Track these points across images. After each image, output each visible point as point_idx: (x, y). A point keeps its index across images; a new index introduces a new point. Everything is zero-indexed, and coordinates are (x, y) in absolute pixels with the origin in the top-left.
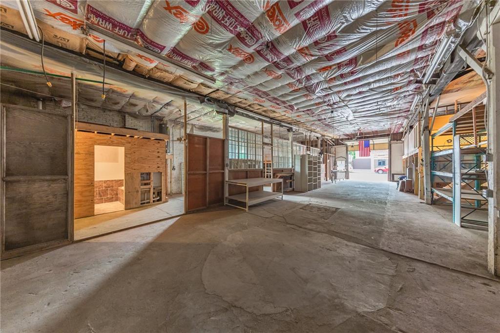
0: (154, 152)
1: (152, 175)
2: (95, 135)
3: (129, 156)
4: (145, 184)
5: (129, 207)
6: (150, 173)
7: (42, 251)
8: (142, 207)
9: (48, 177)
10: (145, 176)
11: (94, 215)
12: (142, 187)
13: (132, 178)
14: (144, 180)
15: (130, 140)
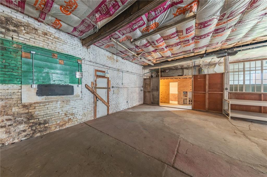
0: (189, 83)
1: (188, 92)
2: (170, 80)
3: (179, 85)
4: (185, 96)
5: (179, 103)
6: (187, 92)
7: (155, 105)
8: (184, 105)
9: (156, 91)
10: (185, 93)
11: (169, 103)
12: (184, 97)
13: (180, 93)
14: (185, 94)
15: (179, 79)
